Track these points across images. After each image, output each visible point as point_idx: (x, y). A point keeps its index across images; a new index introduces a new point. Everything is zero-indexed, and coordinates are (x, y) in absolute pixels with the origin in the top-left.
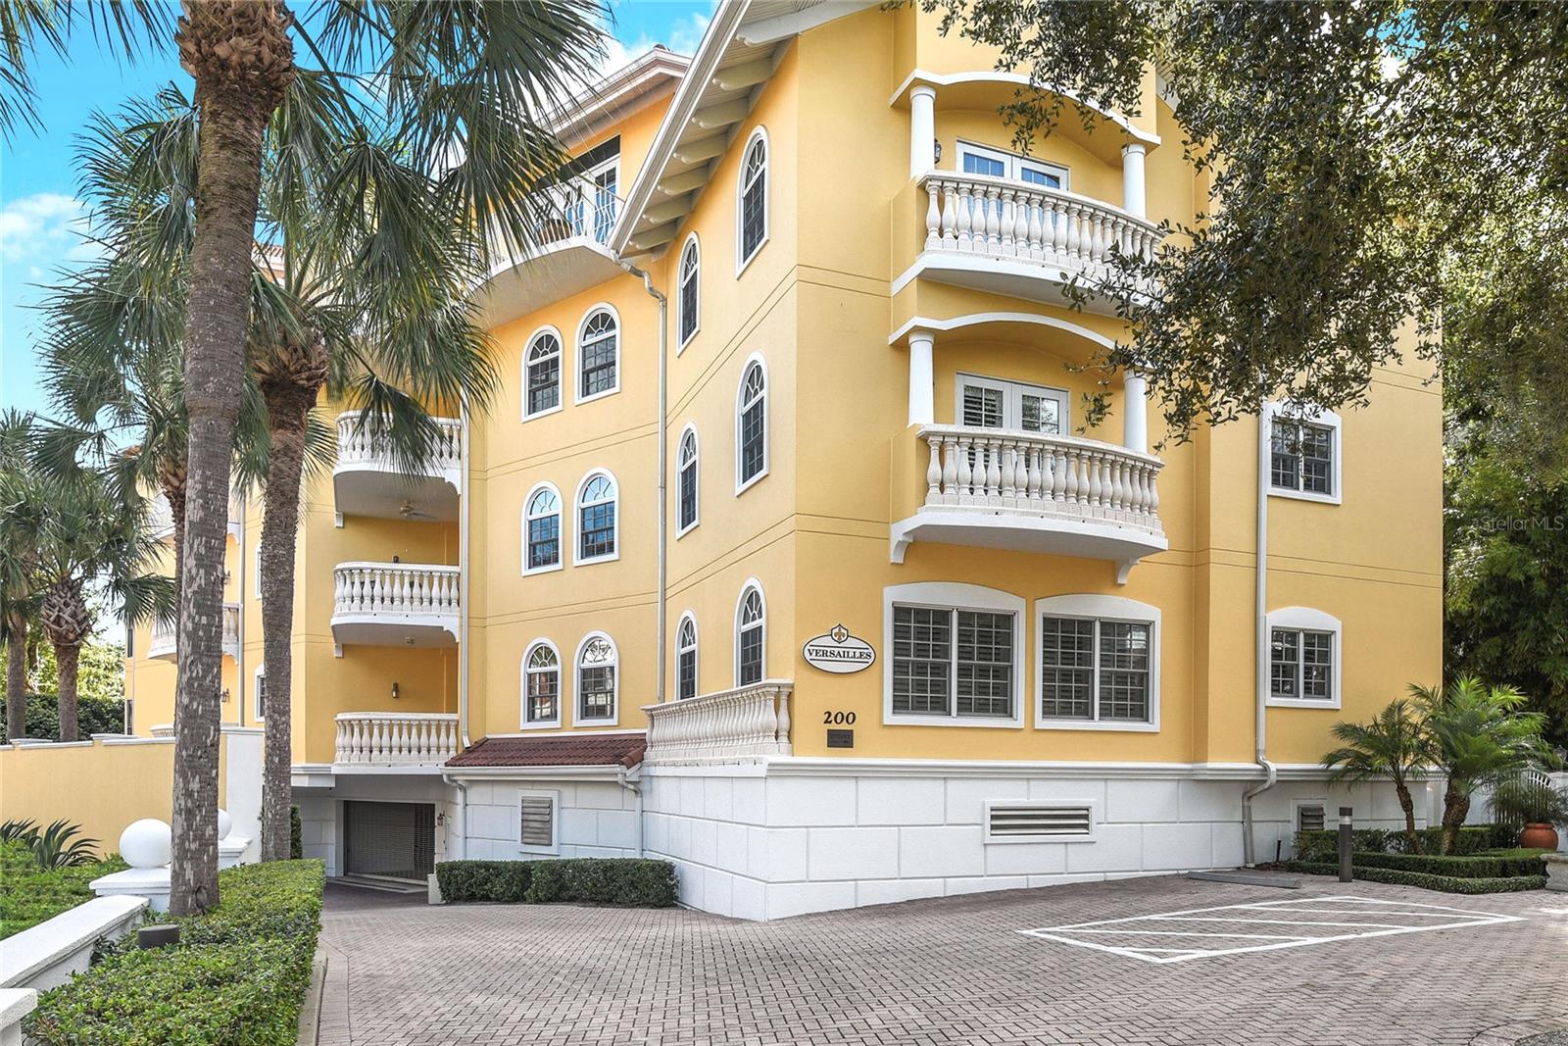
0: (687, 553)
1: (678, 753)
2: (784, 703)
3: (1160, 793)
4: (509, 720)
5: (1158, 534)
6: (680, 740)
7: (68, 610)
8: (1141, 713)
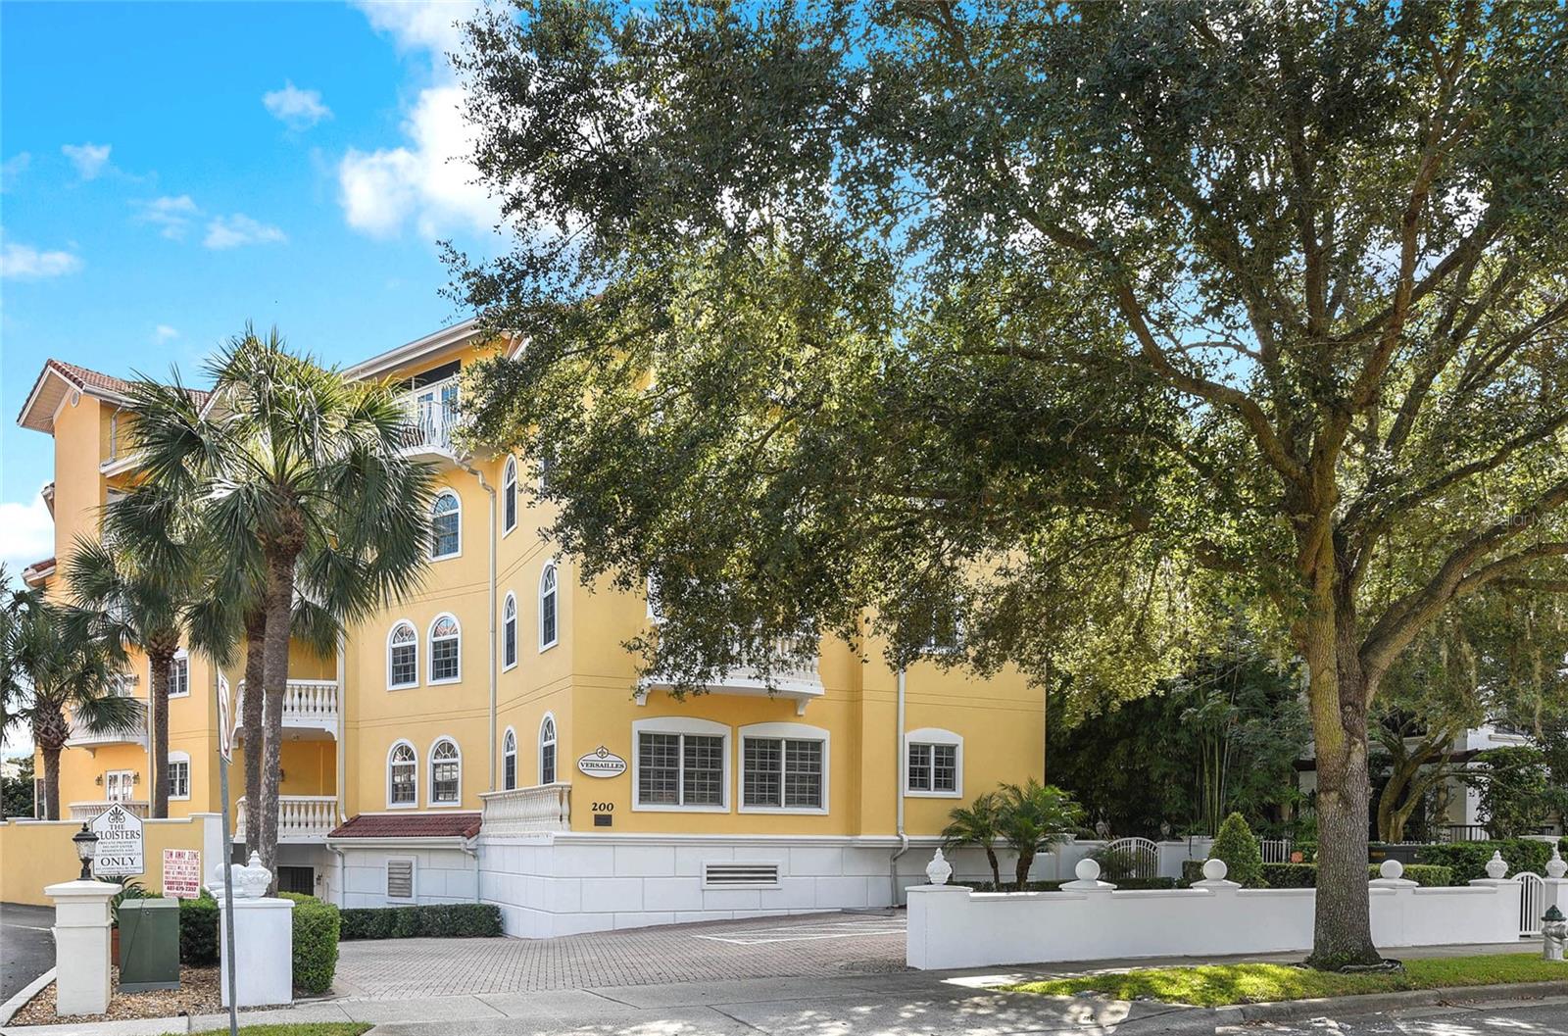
0: (511, 683)
1: (504, 828)
2: (565, 798)
3: (829, 855)
4: (380, 803)
5: (818, 685)
6: (504, 819)
7: (54, 723)
8: (816, 801)
